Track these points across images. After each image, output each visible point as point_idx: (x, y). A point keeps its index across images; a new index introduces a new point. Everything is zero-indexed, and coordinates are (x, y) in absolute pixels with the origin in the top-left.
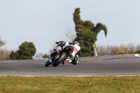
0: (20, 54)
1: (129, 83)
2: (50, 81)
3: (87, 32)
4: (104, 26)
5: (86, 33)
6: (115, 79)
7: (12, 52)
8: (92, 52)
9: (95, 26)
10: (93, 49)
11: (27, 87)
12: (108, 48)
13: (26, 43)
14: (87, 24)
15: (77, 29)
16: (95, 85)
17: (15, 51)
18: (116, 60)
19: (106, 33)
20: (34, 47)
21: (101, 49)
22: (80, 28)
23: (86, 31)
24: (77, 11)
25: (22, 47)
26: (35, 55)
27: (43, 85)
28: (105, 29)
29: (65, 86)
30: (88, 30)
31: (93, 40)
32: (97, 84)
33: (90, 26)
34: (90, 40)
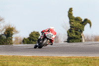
2: (41, 60)
5: (77, 25)
9: (83, 21)
10: (81, 37)
11: (24, 64)
12: (92, 37)
13: (34, 32)
14: (77, 19)
15: (70, 22)
16: (72, 63)
19: (91, 26)
21: (87, 37)
22: (72, 22)
23: (77, 24)
24: (71, 10)
25: (31, 35)
28: (90, 23)
30: (78, 24)
33: (79, 21)
34: (79, 30)
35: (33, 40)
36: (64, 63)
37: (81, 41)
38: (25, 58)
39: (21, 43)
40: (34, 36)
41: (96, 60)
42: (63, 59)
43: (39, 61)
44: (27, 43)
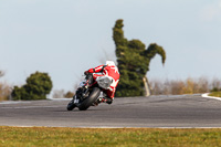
0: (28, 91)
1: (177, 139)
2: (53, 135)
3: (135, 57)
4: (161, 48)
5: (132, 58)
6: (156, 133)
7: (16, 87)
8: (141, 89)
10: (143, 85)
11: (16, 144)
12: (167, 84)
13: (37, 73)
14: (134, 45)
15: (118, 52)
17: (20, 87)
18: (170, 103)
19: (164, 59)
20: (49, 80)
21: (156, 85)
22: (123, 51)
23: (133, 56)
24: (119, 24)
25: (31, 80)
26: (52, 92)
28: (162, 53)
30: (135, 55)
33: (138, 48)
34: (138, 70)
35: (36, 92)
36: (105, 144)
37: (142, 94)
38: (18, 131)
39: (8, 99)
40: (38, 82)
41: (175, 136)
42: (102, 134)
43: (48, 138)
44: (22, 99)
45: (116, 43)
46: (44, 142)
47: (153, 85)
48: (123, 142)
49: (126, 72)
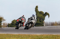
0: (12, 25)
1: (59, 37)
2: (25, 36)
3: (41, 16)
6: (53, 36)
7: (9, 24)
10: (43, 23)
13: (15, 20)
17: (10, 24)
18: (53, 28)
22: (38, 14)
24: (37, 7)
25: (13, 22)
27: (22, 38)
28: (48, 15)
29: (31, 38)
31: (43, 19)
32: (45, 38)
33: (42, 13)
34: (42, 19)
37: (43, 26)
42: (38, 36)
45: (36, 12)
46: (23, 38)
47: (46, 23)
48: (44, 38)
49: (39, 20)
